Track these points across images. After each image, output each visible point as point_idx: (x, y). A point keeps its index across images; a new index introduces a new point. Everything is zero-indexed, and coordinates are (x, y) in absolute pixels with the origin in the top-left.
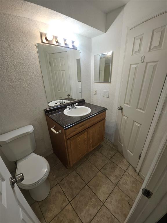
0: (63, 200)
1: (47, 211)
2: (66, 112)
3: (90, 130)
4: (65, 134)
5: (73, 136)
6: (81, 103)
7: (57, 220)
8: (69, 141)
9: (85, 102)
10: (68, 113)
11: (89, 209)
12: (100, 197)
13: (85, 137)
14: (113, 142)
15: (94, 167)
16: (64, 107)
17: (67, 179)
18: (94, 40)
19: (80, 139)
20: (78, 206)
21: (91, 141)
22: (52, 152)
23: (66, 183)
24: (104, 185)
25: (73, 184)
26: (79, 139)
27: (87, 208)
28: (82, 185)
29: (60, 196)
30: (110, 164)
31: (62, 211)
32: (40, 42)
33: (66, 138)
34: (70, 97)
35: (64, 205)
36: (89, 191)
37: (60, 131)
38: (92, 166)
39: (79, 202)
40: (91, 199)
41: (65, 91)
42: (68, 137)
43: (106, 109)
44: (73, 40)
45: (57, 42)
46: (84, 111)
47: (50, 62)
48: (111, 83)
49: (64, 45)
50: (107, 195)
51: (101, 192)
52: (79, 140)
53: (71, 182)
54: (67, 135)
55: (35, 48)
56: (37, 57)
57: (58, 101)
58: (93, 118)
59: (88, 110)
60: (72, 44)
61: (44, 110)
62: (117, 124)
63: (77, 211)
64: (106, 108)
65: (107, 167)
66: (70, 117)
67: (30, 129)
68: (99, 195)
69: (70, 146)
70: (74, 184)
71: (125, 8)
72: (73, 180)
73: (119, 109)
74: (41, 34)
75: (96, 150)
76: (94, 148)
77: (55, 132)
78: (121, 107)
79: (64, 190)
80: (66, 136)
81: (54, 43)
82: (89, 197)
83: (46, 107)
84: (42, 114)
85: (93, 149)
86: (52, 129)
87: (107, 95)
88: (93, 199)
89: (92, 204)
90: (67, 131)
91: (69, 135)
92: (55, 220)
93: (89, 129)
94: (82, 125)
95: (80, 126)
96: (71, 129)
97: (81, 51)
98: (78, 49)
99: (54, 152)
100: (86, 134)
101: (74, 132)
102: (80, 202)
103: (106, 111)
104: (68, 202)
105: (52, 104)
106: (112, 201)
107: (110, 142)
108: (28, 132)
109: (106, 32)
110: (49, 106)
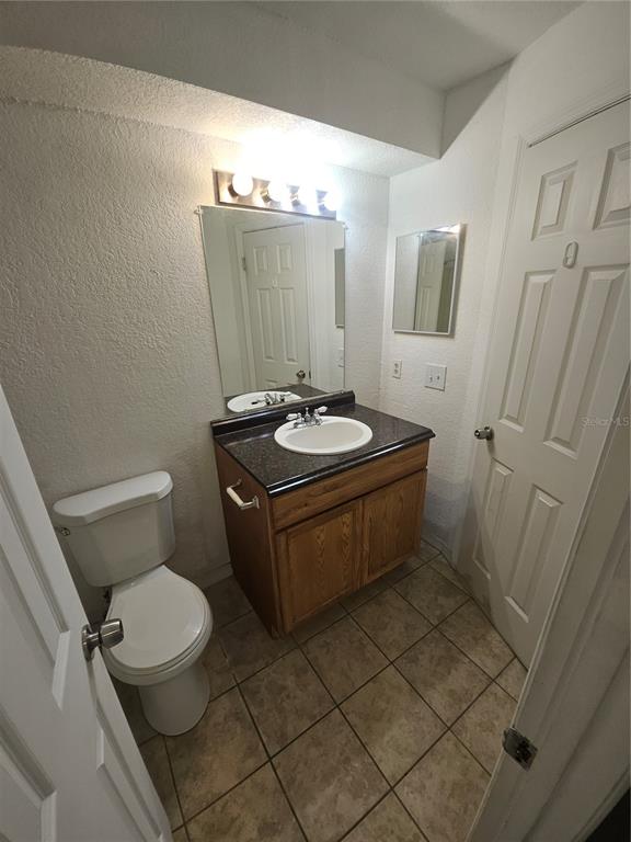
0: (249, 748)
1: (191, 774)
2: (284, 436)
3: (363, 505)
4: (272, 515)
5: (294, 522)
6: (342, 404)
7: (222, 812)
8: (282, 538)
9: (357, 401)
10: (290, 438)
11: (337, 795)
12: (381, 761)
13: (346, 530)
14: (455, 560)
15: (371, 647)
16: (277, 418)
17: (269, 676)
18: (397, 183)
19: (322, 537)
20: (299, 777)
21: (366, 548)
22: (229, 572)
23: (263, 688)
24: (404, 721)
25: (288, 697)
26: (321, 534)
27: (330, 790)
28: (320, 705)
29: (239, 730)
30: (433, 645)
31: (240, 783)
32: (211, 203)
33: (273, 527)
34: (305, 381)
35: (251, 764)
36: (341, 731)
37: (255, 502)
38: (366, 641)
39: (301, 765)
40: (347, 760)
41: (289, 360)
42: (281, 524)
43: (427, 435)
44: (320, 189)
45: (267, 199)
46: (345, 436)
47: (244, 259)
48: (456, 336)
49: (290, 208)
50: (410, 761)
51: (388, 742)
52: (318, 537)
53: (284, 688)
54: (278, 514)
55: (195, 222)
56: (200, 251)
57: (261, 396)
58: (376, 464)
59: (361, 433)
60: (319, 202)
61: (212, 423)
62: (471, 493)
63: (291, 794)
64: (430, 431)
65: (422, 653)
66: (293, 452)
67: (161, 484)
68: (378, 754)
69: (288, 557)
70: (292, 695)
71: (514, 70)
72: (290, 682)
73: (479, 437)
74: (217, 176)
75: (384, 582)
76: (378, 575)
77: (239, 502)
78: (487, 428)
79: (255, 712)
80: (273, 521)
81: (258, 202)
82: (341, 754)
83: (217, 414)
84: (204, 437)
85: (374, 578)
86: (230, 491)
87: (438, 381)
88: (357, 765)
89: (349, 779)
90: (278, 501)
91: (285, 515)
92: (213, 811)
93: (361, 502)
94: (335, 487)
95: (326, 490)
96: (294, 494)
97: (348, 224)
98: (339, 218)
99: (234, 573)
100: (347, 518)
101: (305, 509)
102: (306, 764)
103: (431, 440)
104: (265, 758)
105: (242, 405)
106: (428, 783)
107: (443, 560)
108: (155, 495)
109: (440, 157)
110: (229, 411)
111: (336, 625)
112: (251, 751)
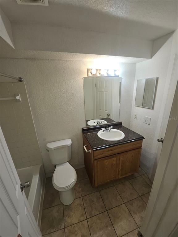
0: (82, 214)
1: (68, 216)
3: (120, 156)
4: (94, 155)
5: (100, 158)
6: (118, 126)
7: (73, 228)
8: (96, 162)
9: (123, 125)
10: (101, 135)
11: (102, 235)
12: (116, 230)
13: (114, 162)
14: (150, 177)
15: (119, 197)
16: (99, 128)
17: (90, 197)
19: (107, 163)
20: (93, 226)
21: (120, 168)
22: (84, 166)
23: (88, 200)
24: (125, 221)
25: (94, 204)
26: (107, 162)
27: (101, 233)
28: (102, 209)
29: (80, 209)
30: (138, 201)
31: (78, 223)
32: (86, 76)
33: (94, 158)
34: (109, 117)
35: (82, 219)
36: (107, 218)
37: (90, 151)
38: (118, 194)
39: (94, 224)
40: (107, 226)
41: (106, 110)
42: (96, 158)
43: (142, 138)
44: (115, 69)
45: (100, 74)
46: (117, 135)
47: (96, 84)
49: (106, 75)
50: (125, 232)
51: (119, 225)
52: (106, 163)
53: (93, 201)
54: (95, 156)
55: (82, 81)
56: (83, 88)
57: (96, 121)
58: (126, 144)
59: (121, 135)
60: (114, 72)
61: (82, 128)
62: (156, 158)
63: (91, 230)
64: (143, 137)
65: (135, 203)
66: (101, 139)
67: (69, 142)
68: (116, 228)
69: (97, 167)
70: (95, 204)
72: (95, 200)
73: (159, 141)
74: (88, 70)
75: (126, 179)
76: (124, 176)
77: (86, 150)
78: (162, 139)
79: (85, 206)
80: (94, 157)
81: (98, 75)
82: (106, 224)
84: (81, 131)
85: (122, 177)
86: (84, 147)
87: (148, 121)
88: (109, 229)
89: (107, 232)
90: (95, 152)
91: (97, 156)
92: (71, 227)
93: (119, 155)
94: (111, 150)
95: (109, 151)
96: (100, 151)
97: (122, 77)
98: (120, 76)
99: (85, 167)
100: (115, 159)
101: (102, 155)
102: (96, 224)
103: (143, 140)
104: (86, 218)
105: (92, 123)
107: (147, 176)
108: (67, 145)
110: (87, 125)
111: (110, 188)
112: (82, 215)
